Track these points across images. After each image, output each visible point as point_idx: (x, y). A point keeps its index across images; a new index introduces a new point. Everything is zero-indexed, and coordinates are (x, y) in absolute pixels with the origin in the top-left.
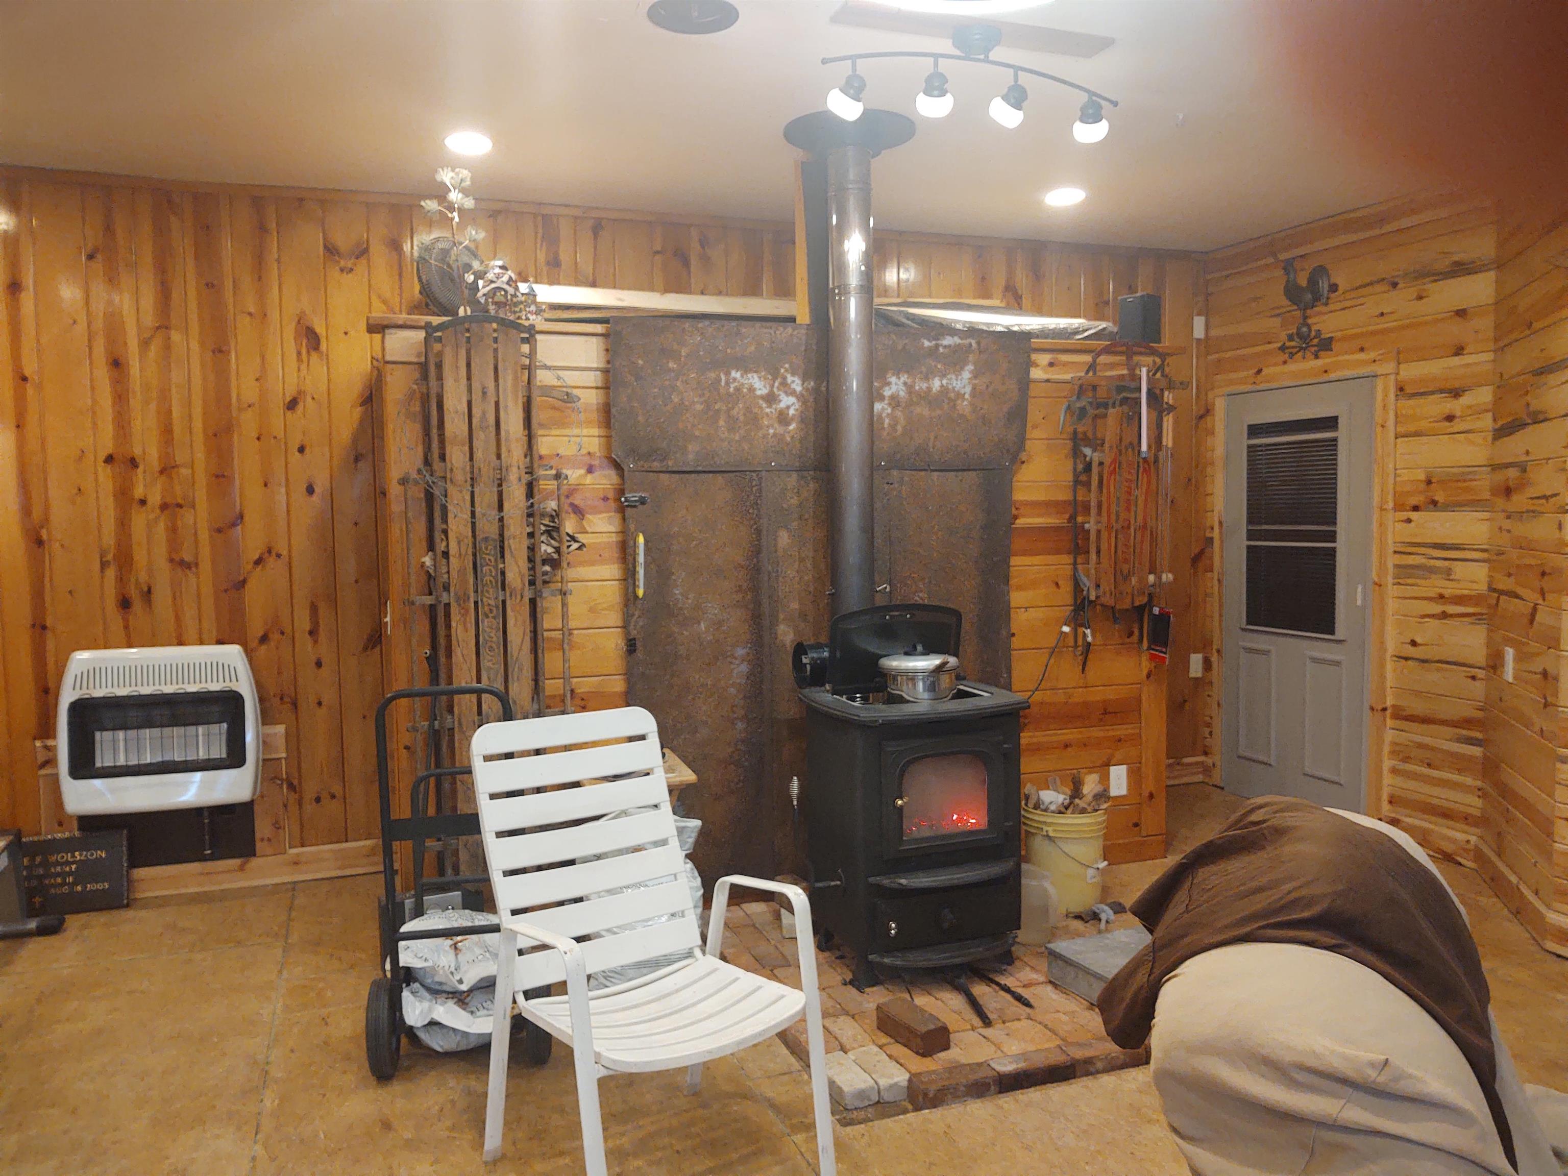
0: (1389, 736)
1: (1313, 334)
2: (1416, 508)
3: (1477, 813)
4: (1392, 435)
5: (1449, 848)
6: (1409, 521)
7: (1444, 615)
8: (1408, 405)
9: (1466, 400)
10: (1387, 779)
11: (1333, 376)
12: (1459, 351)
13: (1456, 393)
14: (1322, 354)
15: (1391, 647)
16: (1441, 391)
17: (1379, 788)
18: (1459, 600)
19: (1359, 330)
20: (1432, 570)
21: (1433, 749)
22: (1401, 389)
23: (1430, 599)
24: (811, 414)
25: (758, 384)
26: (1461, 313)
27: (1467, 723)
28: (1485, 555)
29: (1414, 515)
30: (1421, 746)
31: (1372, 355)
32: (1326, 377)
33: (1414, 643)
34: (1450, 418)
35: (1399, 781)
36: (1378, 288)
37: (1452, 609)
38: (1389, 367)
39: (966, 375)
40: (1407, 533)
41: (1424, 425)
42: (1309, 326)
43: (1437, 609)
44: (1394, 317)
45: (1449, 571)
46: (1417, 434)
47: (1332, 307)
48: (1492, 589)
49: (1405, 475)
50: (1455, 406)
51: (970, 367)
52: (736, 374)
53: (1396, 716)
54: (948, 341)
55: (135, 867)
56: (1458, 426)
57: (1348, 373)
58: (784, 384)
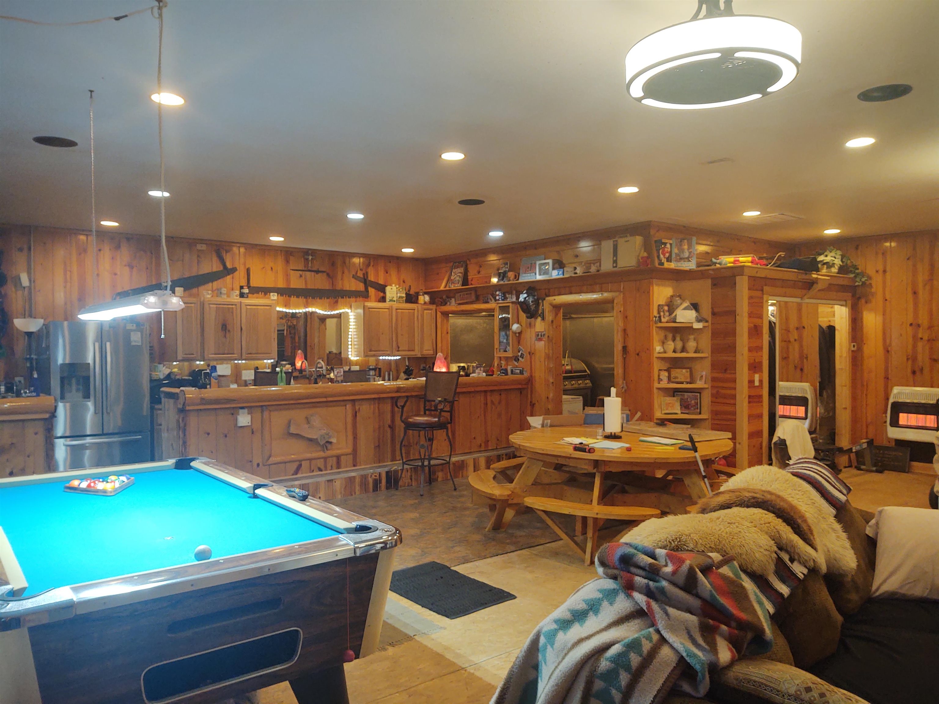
55: (912, 461)
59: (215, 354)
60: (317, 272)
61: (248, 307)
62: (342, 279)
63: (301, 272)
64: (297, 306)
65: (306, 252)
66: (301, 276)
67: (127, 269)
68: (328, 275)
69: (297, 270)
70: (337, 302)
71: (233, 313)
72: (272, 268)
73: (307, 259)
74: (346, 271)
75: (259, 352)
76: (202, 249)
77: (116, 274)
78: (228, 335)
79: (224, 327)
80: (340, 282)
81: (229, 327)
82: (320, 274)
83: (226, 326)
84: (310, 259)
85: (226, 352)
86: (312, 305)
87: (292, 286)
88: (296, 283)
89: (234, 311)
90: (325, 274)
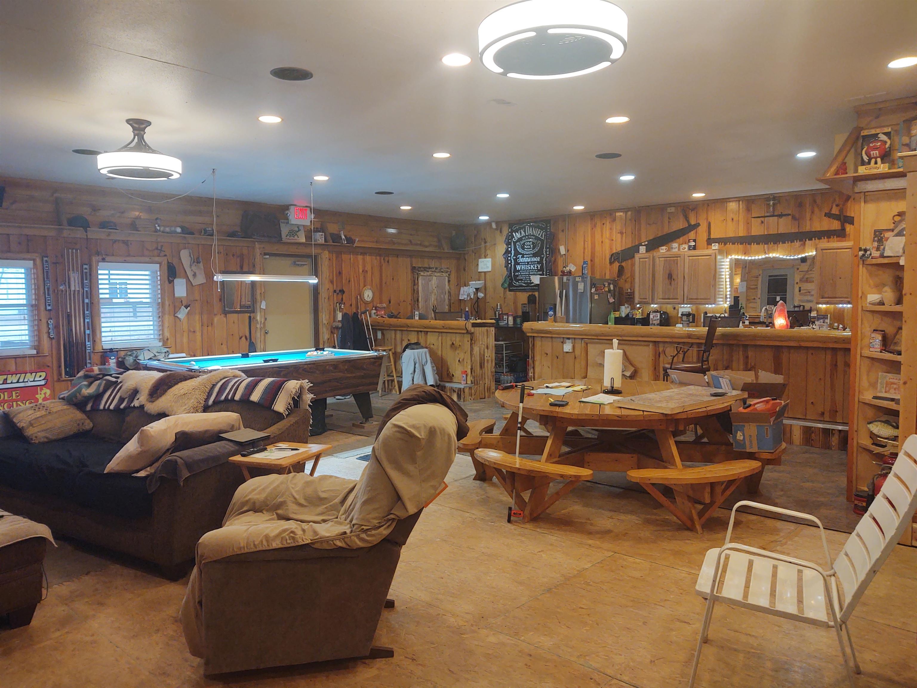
59: (663, 299)
60: (780, 216)
61: (690, 258)
62: (811, 219)
63: (762, 219)
64: (758, 253)
65: (767, 198)
66: (762, 222)
67: (619, 235)
68: (794, 218)
69: (757, 217)
70: (804, 244)
71: (677, 264)
72: (733, 219)
73: (769, 205)
74: (816, 210)
75: (699, 297)
76: (671, 211)
77: (613, 240)
78: (673, 282)
79: (670, 277)
80: (808, 223)
81: (674, 277)
82: (784, 218)
83: (671, 275)
84: (771, 204)
85: (671, 297)
86: (773, 251)
87: (753, 234)
88: (757, 230)
89: (679, 263)
90: (790, 217)
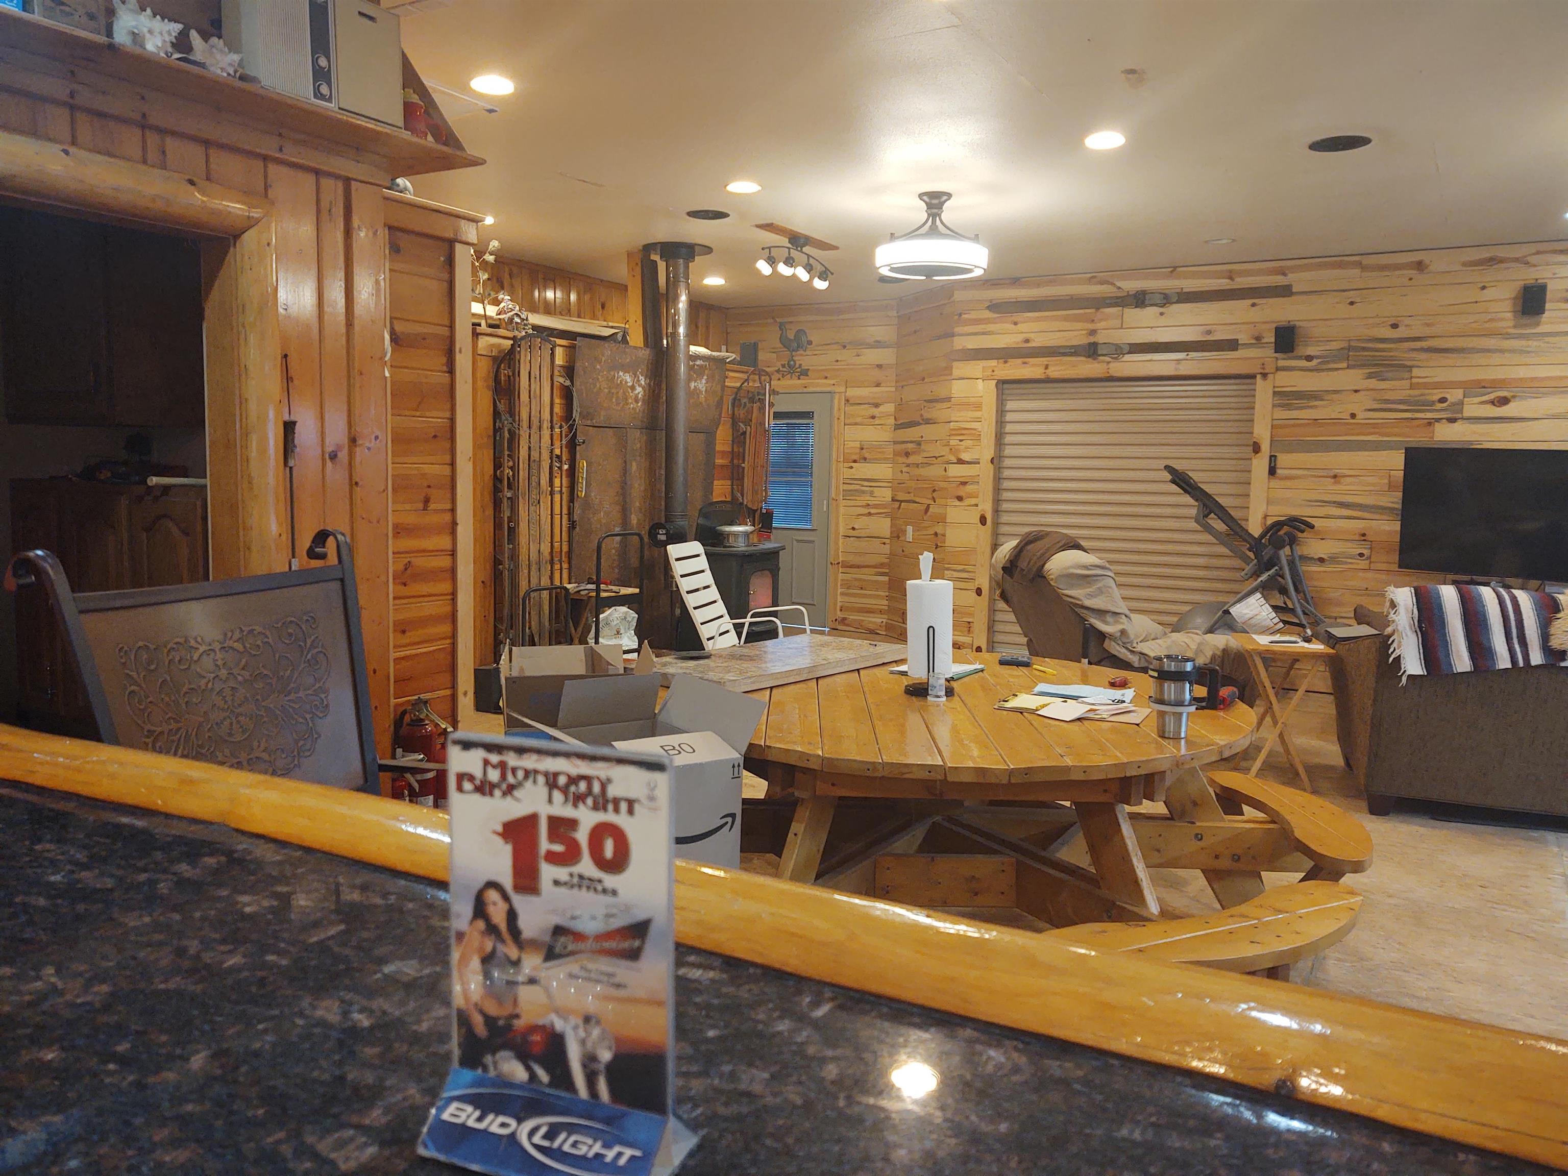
0: (841, 576)
1: (797, 366)
2: (855, 461)
3: (886, 608)
4: (843, 423)
5: (871, 627)
6: (852, 467)
7: (870, 514)
8: (849, 409)
9: (882, 408)
10: (839, 599)
11: (811, 389)
12: (878, 385)
13: (877, 406)
14: (802, 377)
15: (842, 531)
16: (869, 404)
17: (835, 604)
18: (876, 506)
19: (824, 368)
20: (864, 492)
21: (864, 580)
22: (848, 401)
23: (862, 506)
24: (646, 398)
25: (628, 378)
26: (879, 366)
27: (882, 565)
28: (890, 485)
29: (853, 464)
30: (856, 579)
31: (832, 382)
32: (805, 390)
33: (853, 529)
34: (873, 417)
35: (847, 599)
36: (835, 347)
37: (873, 511)
38: (842, 389)
39: (704, 381)
40: (848, 473)
41: (858, 420)
42: (794, 361)
43: (866, 511)
44: (843, 363)
45: (872, 493)
46: (856, 424)
47: (808, 352)
48: (893, 500)
49: (852, 444)
50: (875, 411)
51: (705, 377)
52: (621, 373)
53: (843, 567)
54: (699, 362)
56: (877, 421)
57: (818, 389)
58: (638, 381)
